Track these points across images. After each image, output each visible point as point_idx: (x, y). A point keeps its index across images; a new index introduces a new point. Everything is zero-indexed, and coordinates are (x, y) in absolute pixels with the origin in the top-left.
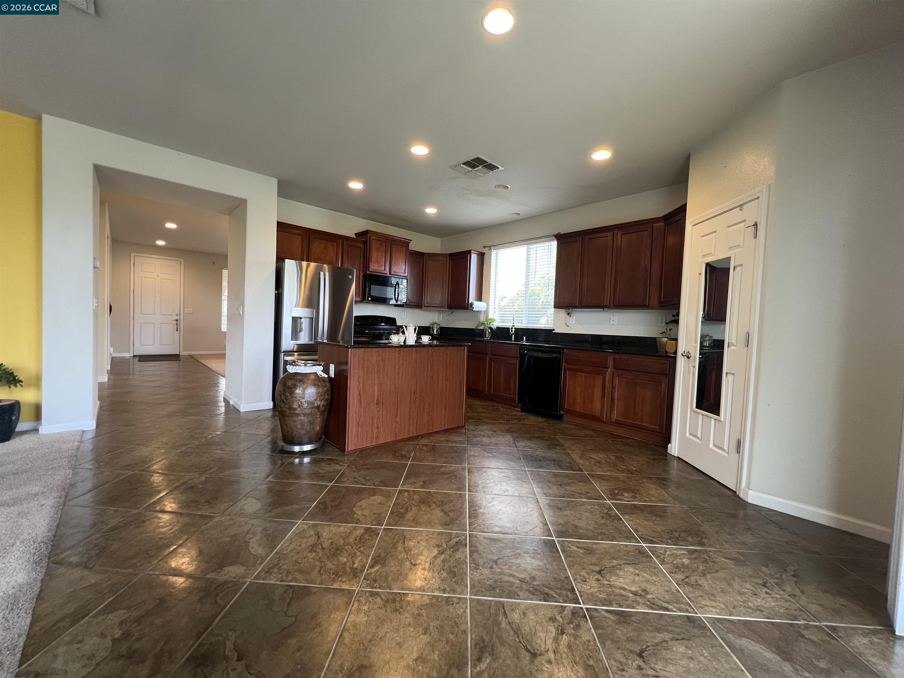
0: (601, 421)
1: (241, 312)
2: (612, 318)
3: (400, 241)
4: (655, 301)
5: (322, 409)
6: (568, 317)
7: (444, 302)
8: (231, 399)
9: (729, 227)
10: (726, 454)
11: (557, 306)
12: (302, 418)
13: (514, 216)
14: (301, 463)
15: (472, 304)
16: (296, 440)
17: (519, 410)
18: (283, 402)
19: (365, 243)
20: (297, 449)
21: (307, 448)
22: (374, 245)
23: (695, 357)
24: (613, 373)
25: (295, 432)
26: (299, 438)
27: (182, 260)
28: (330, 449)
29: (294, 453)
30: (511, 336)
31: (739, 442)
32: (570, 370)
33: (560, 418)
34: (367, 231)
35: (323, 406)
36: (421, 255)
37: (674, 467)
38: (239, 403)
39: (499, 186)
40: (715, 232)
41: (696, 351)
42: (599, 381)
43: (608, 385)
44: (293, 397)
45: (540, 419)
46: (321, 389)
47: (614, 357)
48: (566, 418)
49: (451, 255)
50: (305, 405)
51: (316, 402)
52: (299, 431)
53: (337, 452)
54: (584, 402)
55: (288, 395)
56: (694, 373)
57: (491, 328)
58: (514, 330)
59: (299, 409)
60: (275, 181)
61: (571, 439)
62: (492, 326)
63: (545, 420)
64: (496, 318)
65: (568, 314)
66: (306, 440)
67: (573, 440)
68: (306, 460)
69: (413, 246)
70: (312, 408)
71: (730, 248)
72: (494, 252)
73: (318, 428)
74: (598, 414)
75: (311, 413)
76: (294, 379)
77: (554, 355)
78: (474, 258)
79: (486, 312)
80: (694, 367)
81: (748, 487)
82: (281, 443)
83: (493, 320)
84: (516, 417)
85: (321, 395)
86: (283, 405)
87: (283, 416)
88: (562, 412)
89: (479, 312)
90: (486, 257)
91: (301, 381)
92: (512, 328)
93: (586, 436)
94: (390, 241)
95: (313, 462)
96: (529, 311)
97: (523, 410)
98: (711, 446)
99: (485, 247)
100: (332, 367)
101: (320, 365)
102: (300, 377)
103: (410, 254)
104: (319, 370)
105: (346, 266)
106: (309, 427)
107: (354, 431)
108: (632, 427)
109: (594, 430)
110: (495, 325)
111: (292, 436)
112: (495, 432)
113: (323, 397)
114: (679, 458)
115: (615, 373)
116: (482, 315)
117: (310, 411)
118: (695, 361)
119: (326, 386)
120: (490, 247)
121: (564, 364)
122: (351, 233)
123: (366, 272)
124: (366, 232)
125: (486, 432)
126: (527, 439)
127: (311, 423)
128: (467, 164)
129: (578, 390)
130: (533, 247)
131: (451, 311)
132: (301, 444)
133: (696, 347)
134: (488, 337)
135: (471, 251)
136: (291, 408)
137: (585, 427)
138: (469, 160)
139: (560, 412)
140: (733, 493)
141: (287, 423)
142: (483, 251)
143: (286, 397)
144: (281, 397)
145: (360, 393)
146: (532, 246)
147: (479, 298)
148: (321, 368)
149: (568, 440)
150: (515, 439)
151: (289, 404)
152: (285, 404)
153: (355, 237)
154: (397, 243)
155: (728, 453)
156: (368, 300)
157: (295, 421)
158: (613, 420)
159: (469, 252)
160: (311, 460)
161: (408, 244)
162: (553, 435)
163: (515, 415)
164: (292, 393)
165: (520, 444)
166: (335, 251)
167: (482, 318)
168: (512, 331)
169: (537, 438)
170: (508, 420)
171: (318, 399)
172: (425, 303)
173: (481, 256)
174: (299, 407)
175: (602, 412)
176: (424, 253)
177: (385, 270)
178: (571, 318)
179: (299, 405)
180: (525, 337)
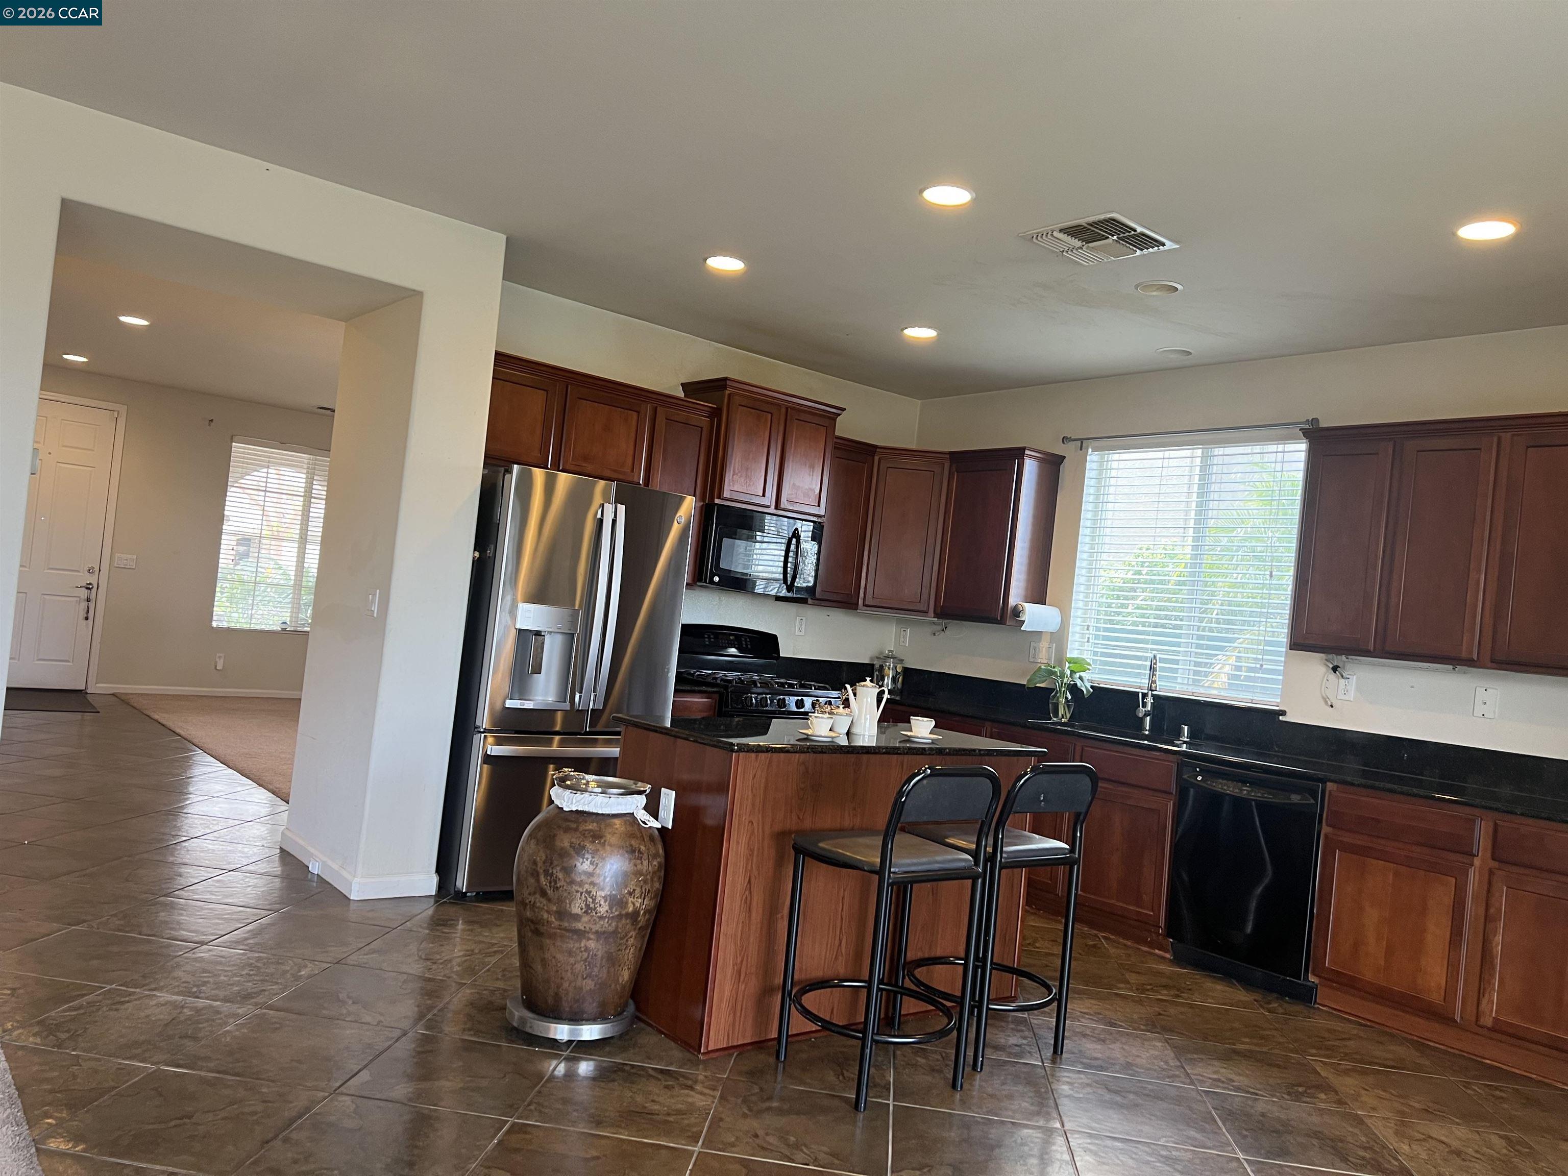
0: (1449, 1021)
1: (375, 609)
2: (1481, 695)
3: (811, 412)
5: (642, 920)
6: (1332, 676)
7: (925, 596)
8: (312, 855)
11: (1299, 642)
12: (592, 944)
13: (1174, 356)
14: (570, 1075)
15: (1017, 612)
16: (566, 1007)
17: (1168, 956)
18: (544, 893)
19: (715, 413)
20: (562, 1032)
21: (590, 1032)
22: (740, 422)
24: (1491, 872)
25: (566, 985)
26: (577, 1001)
27: (123, 409)
28: (650, 1039)
29: (554, 1043)
30: (1142, 720)
32: (1346, 848)
33: (1306, 996)
34: (725, 379)
35: (645, 914)
36: (867, 450)
38: (345, 874)
39: (1147, 287)
42: (1441, 893)
43: (1473, 909)
44: (572, 882)
45: (1242, 995)
46: (645, 863)
47: (1496, 825)
48: (1326, 997)
49: (955, 456)
50: (603, 909)
51: (631, 899)
52: (579, 982)
53: (677, 1053)
54: (1389, 954)
55: (560, 875)
57: (1074, 689)
58: (1149, 700)
59: (585, 919)
60: (500, 240)
61: (1354, 1070)
62: (1079, 683)
63: (1258, 996)
64: (1087, 656)
65: (1335, 669)
66: (591, 1007)
67: (1364, 1072)
68: (585, 1068)
69: (846, 428)
70: (620, 916)
72: (1093, 458)
73: (625, 975)
74: (1436, 997)
75: (615, 932)
76: (576, 830)
77: (1295, 798)
78: (1030, 469)
79: (1059, 638)
82: (518, 1013)
83: (1079, 664)
84: (1164, 981)
85: (645, 881)
86: (540, 902)
87: (537, 933)
88: (1312, 978)
89: (1037, 635)
90: (1066, 470)
91: (597, 836)
92: (1145, 695)
93: (1400, 1064)
94: (783, 410)
95: (602, 1076)
96: (1199, 646)
97: (1179, 960)
99: (1065, 440)
100: (668, 798)
101: (640, 793)
102: (592, 826)
103: (836, 448)
104: (635, 805)
105: (658, 483)
106: (605, 970)
107: (727, 993)
109: (1420, 1046)
110: (1087, 681)
111: (557, 994)
112: (1112, 1025)
113: (648, 887)
115: (1498, 874)
116: (1044, 644)
117: (614, 924)
119: (655, 856)
120: (1082, 440)
121: (1325, 829)
122: (671, 383)
123: (712, 498)
124: (720, 384)
125: (1084, 1022)
126: (1218, 1059)
127: (612, 960)
128: (1075, 231)
129: (1372, 916)
130: (1227, 452)
131: (944, 622)
132: (576, 1019)
134: (1064, 713)
135: (1024, 449)
136: (563, 914)
137: (1392, 1036)
138: (1083, 222)
139: (1306, 978)
141: (547, 955)
142: (1060, 450)
143: (554, 881)
144: (538, 881)
145: (749, 882)
146: (1222, 450)
147: (1039, 595)
148: (642, 800)
149: (1347, 1072)
150: (1179, 1051)
151: (560, 901)
152: (549, 900)
153: (682, 395)
154: (803, 417)
156: (712, 582)
157: (570, 953)
158: (1486, 1021)
159: (1019, 453)
160: (597, 1068)
161: (833, 418)
162: (1297, 1052)
163: (1160, 974)
164: (568, 871)
165: (1198, 1070)
166: (633, 435)
167: (1044, 655)
168: (1144, 705)
169: (1247, 1056)
170: (1141, 989)
171: (637, 893)
172: (869, 595)
173: (1053, 465)
174: (586, 912)
175: (1450, 991)
176: (875, 447)
177: (764, 495)
178: (1342, 681)
179: (587, 906)
180: (1186, 728)
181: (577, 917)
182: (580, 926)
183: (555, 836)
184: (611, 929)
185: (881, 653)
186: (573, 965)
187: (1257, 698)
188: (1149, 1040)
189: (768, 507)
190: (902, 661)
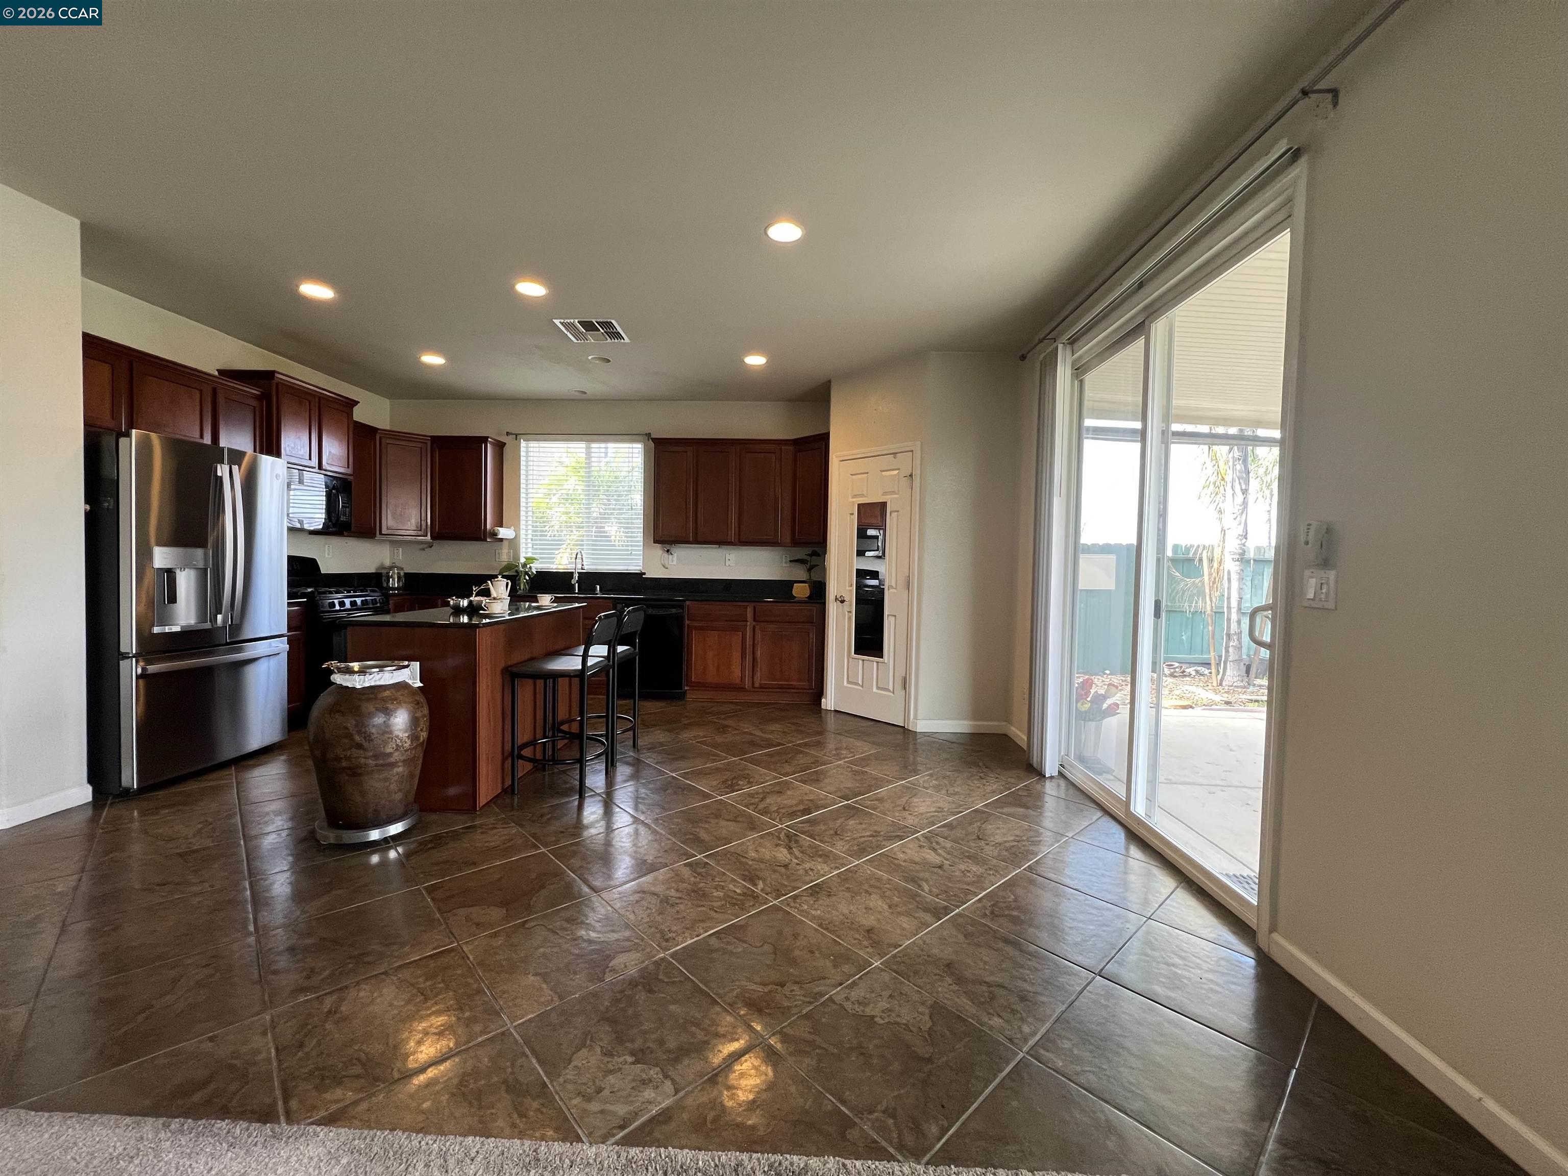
0: (741, 689)
2: (728, 557)
4: (787, 539)
6: (666, 555)
7: (424, 527)
9: (881, 471)
10: (892, 694)
11: (659, 539)
13: (577, 394)
14: (384, 862)
15: (492, 532)
18: (359, 746)
19: (263, 398)
20: (375, 835)
21: (395, 829)
22: (287, 404)
23: (851, 602)
24: (754, 627)
28: (432, 817)
30: (574, 585)
31: (905, 679)
32: (697, 628)
33: (682, 696)
34: (271, 372)
36: (371, 431)
37: (831, 723)
40: (867, 473)
41: (852, 595)
42: (736, 639)
43: (749, 642)
45: (659, 704)
47: (755, 608)
48: (690, 696)
49: (436, 440)
53: (460, 817)
54: (718, 669)
56: (850, 618)
57: (528, 572)
58: (576, 575)
60: (75, 224)
61: (726, 717)
62: (529, 569)
63: (665, 703)
64: (530, 555)
65: (668, 551)
68: (397, 852)
69: (360, 415)
71: (885, 493)
72: (524, 444)
74: (738, 681)
75: (414, 757)
77: (674, 611)
78: (490, 450)
79: (517, 546)
80: (850, 612)
81: (916, 718)
83: (529, 560)
86: (357, 753)
88: (686, 688)
90: (507, 450)
93: (734, 710)
94: (317, 399)
98: (875, 689)
99: (508, 434)
103: (352, 428)
104: (409, 675)
106: (405, 784)
107: (484, 772)
108: (780, 688)
109: (731, 703)
110: (535, 567)
114: (836, 711)
115: (757, 627)
117: (413, 752)
118: (851, 605)
120: (516, 435)
121: (687, 622)
122: (210, 367)
124: (267, 375)
127: (409, 776)
129: (710, 654)
130: (597, 447)
133: (851, 591)
134: (525, 588)
135: (488, 437)
139: (684, 689)
140: (901, 730)
142: (503, 439)
145: (488, 704)
146: (594, 445)
147: (502, 523)
149: (728, 719)
152: (365, 750)
154: (331, 405)
155: (893, 693)
158: (757, 685)
159: (483, 440)
160: (406, 850)
161: (350, 407)
167: (508, 556)
173: (500, 446)
174: (397, 750)
175: (742, 678)
176: (378, 429)
177: (310, 459)
178: (670, 556)
179: (397, 745)
180: (598, 587)
181: (390, 755)
182: (392, 760)
183: (360, 706)
184: (412, 756)
185: (382, 564)
186: (388, 787)
187: (630, 568)
188: (652, 732)
189: (315, 468)
190: (402, 569)
